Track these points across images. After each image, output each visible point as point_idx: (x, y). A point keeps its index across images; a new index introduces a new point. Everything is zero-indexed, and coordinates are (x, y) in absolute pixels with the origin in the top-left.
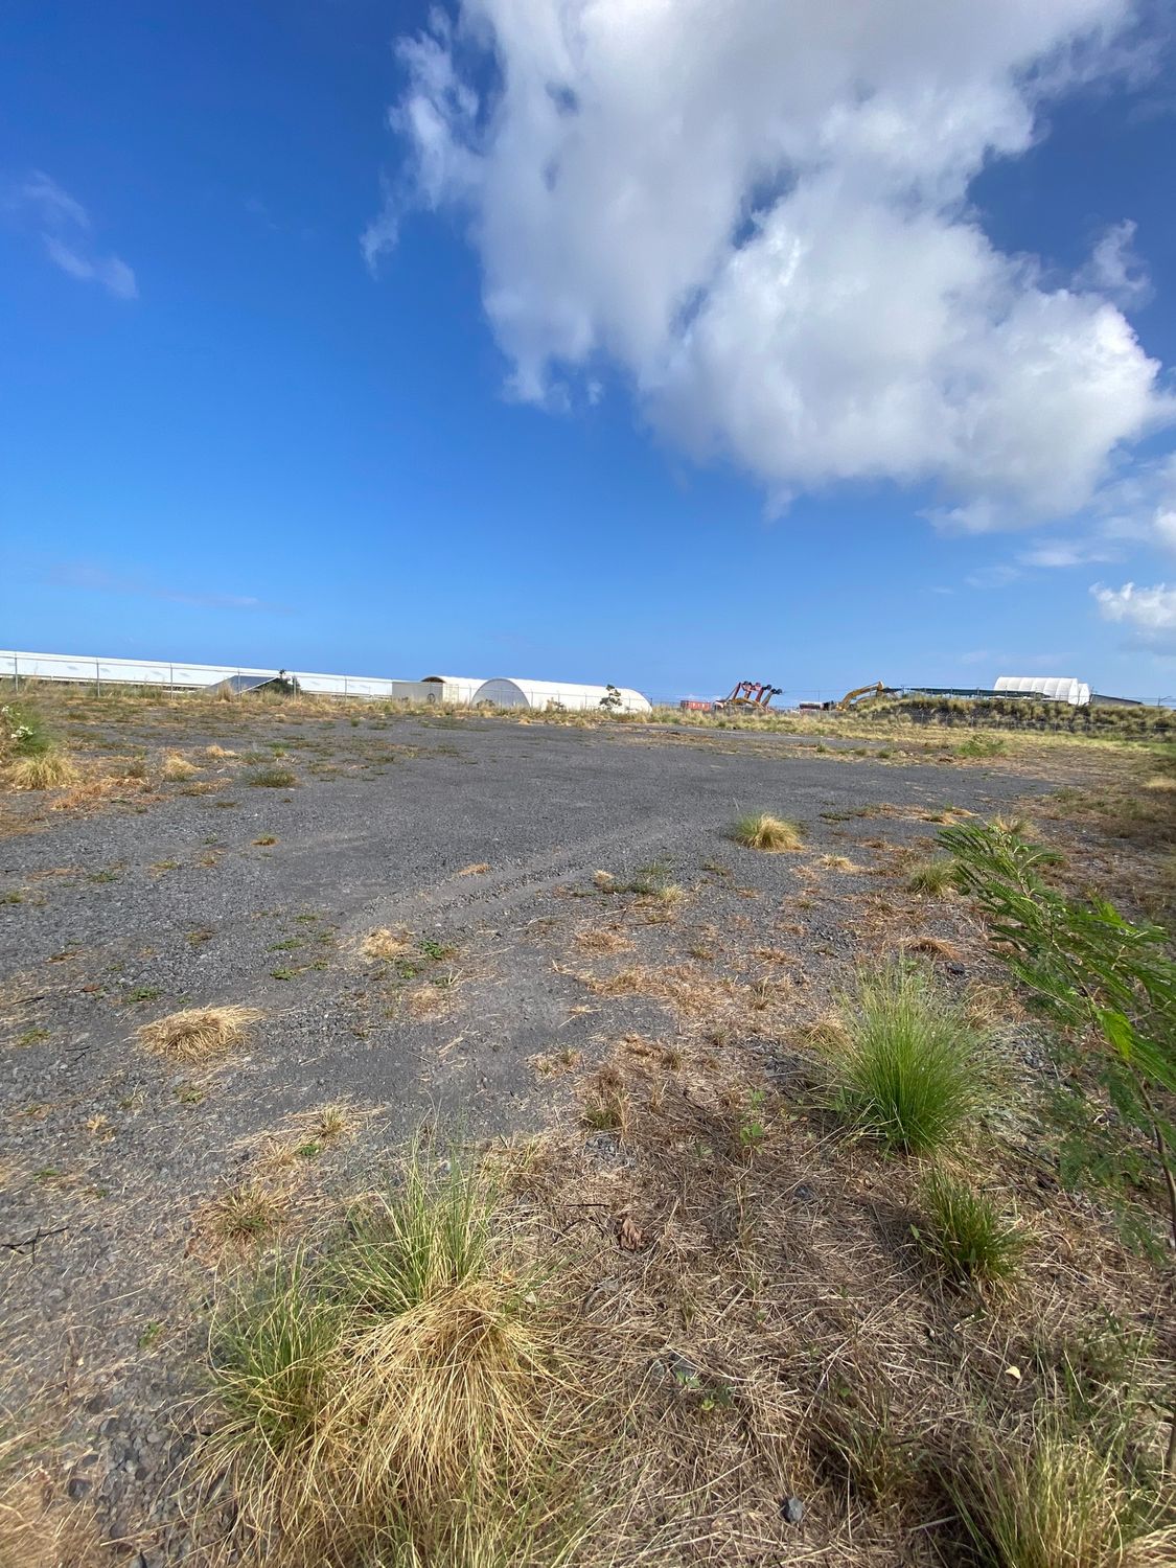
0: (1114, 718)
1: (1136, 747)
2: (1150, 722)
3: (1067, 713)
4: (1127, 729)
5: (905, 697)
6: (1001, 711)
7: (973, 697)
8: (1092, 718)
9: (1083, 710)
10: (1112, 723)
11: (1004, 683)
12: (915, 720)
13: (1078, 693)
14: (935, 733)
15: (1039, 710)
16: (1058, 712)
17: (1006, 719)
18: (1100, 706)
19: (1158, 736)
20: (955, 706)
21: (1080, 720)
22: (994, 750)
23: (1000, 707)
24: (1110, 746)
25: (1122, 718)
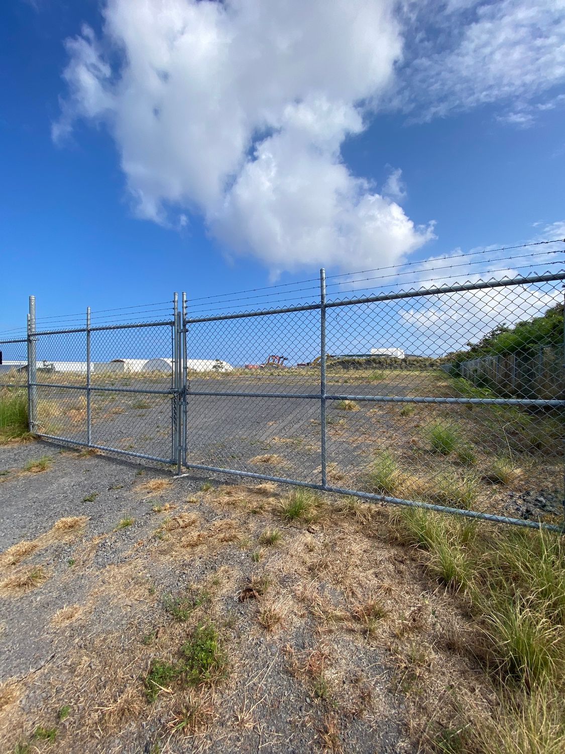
0: (415, 363)
1: (424, 374)
2: (427, 364)
3: (399, 362)
4: (420, 366)
5: (338, 359)
6: (375, 363)
7: (364, 358)
8: (408, 363)
9: (404, 360)
11: (373, 351)
12: (344, 368)
13: (400, 354)
18: (409, 358)
22: (381, 377)
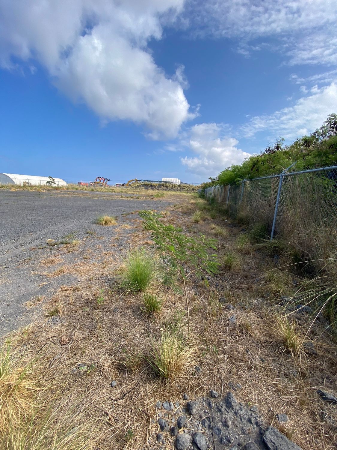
1: (189, 194)
2: (191, 189)
3: (176, 186)
4: (187, 190)
5: (142, 182)
6: (163, 186)
7: (158, 183)
8: (181, 188)
9: (179, 186)
10: (185, 189)
11: (164, 179)
12: (145, 188)
13: (178, 182)
14: (150, 192)
15: (171, 186)
16: (175, 186)
17: (165, 188)
18: (182, 185)
19: (193, 191)
20: (154, 185)
21: (179, 188)
22: (162, 196)
23: (163, 185)
24: (184, 194)
25: (186, 188)
